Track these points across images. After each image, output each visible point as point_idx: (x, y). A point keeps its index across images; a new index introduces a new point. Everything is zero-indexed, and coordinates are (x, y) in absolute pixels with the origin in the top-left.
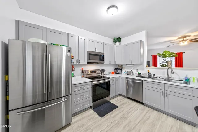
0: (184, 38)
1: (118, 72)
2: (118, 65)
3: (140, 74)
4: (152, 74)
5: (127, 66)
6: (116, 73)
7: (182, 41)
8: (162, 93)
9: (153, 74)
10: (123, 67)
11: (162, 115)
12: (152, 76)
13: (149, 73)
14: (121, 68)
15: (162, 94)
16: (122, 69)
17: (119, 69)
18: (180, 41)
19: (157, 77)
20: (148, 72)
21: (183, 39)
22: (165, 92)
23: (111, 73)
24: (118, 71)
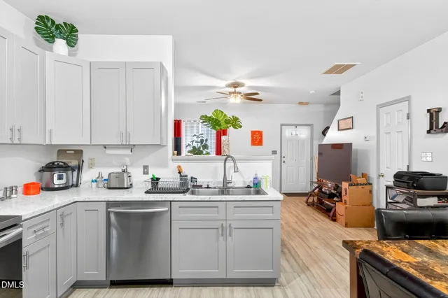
0: (235, 87)
1: (63, 182)
2: (62, 151)
3: (155, 181)
4: (189, 177)
5: (108, 151)
6: (50, 188)
7: (233, 93)
8: (220, 230)
9: (192, 178)
10: (85, 157)
11: (220, 292)
12: (190, 185)
13: (181, 176)
14: (74, 163)
15: (220, 232)
16: (79, 168)
17: (66, 168)
18: (230, 93)
19: (201, 186)
20: (180, 173)
21: (232, 90)
22: (228, 225)
23: (20, 189)
24: (60, 178)
